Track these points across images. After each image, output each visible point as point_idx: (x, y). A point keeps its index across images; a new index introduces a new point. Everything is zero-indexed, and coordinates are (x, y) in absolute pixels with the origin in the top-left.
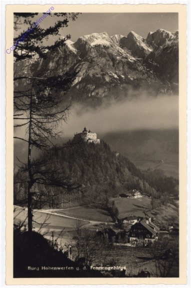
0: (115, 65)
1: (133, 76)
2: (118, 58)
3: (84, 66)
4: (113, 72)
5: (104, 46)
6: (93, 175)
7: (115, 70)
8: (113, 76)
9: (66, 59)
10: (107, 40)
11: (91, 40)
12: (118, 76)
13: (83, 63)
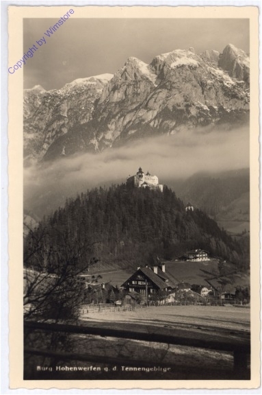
0: (205, 93)
1: (230, 107)
2: (209, 82)
3: (161, 95)
4: (202, 102)
5: (189, 66)
6: (138, 229)
7: (205, 99)
8: (202, 108)
9: (137, 88)
10: (193, 58)
11: (172, 58)
12: (209, 107)
13: (160, 90)
